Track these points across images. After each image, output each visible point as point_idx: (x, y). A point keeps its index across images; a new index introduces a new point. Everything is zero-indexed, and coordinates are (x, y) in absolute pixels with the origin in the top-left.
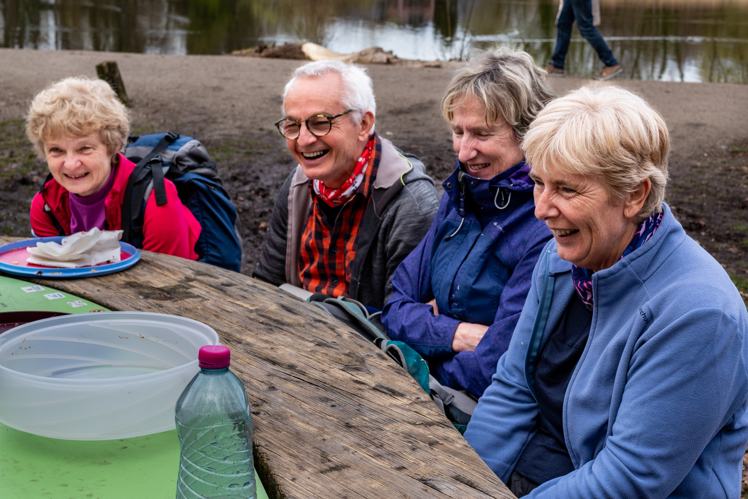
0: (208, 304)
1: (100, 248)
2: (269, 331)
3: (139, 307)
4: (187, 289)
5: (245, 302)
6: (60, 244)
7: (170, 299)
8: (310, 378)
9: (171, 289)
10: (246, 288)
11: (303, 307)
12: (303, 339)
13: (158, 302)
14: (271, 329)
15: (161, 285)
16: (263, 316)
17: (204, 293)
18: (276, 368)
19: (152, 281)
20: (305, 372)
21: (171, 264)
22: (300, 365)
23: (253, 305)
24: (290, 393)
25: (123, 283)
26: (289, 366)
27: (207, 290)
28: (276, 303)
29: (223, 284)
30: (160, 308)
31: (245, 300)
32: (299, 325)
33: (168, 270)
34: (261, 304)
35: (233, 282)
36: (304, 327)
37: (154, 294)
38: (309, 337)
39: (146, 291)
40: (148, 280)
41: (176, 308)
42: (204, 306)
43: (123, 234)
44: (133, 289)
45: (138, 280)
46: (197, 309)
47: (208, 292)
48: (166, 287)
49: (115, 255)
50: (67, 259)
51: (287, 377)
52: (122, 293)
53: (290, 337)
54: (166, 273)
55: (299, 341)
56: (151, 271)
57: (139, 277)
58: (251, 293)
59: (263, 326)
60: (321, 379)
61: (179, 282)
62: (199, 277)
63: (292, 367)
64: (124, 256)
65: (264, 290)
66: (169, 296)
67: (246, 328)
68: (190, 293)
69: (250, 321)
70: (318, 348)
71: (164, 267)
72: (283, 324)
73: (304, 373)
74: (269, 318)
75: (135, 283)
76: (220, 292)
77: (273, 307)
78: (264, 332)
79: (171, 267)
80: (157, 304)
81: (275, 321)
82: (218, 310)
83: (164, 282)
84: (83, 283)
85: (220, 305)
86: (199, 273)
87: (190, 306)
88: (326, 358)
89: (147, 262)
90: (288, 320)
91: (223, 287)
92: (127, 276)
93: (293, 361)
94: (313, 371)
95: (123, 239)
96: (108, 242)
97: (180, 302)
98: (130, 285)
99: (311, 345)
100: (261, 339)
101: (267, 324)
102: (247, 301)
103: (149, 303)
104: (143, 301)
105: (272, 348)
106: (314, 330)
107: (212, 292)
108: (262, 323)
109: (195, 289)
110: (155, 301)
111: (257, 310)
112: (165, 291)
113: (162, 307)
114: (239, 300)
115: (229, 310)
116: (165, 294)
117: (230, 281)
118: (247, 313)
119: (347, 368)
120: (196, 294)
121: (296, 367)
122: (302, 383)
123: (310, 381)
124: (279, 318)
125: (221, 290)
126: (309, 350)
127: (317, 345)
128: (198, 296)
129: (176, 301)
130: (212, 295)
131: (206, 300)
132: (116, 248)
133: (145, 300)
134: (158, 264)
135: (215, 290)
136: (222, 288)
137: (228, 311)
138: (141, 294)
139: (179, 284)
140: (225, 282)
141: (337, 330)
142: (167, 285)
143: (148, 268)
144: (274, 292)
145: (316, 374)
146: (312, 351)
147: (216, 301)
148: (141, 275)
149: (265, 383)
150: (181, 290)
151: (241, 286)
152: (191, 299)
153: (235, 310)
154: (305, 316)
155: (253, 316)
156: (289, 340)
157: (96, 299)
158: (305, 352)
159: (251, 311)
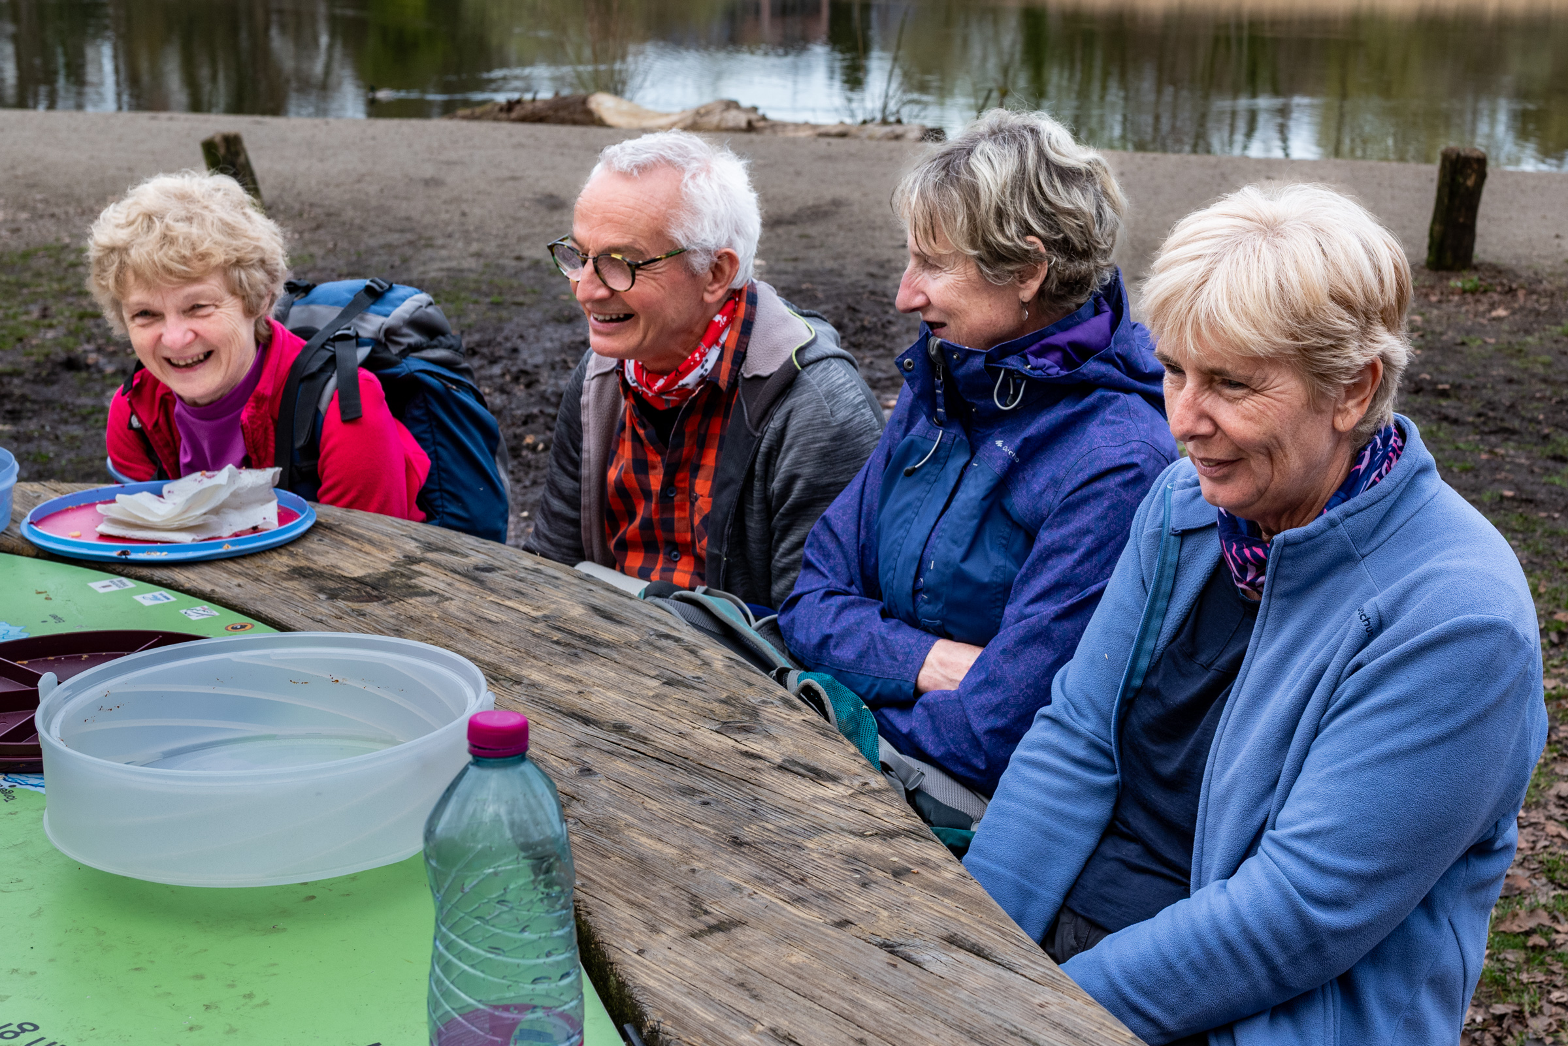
0: (452, 607)
1: (237, 502)
2: (573, 659)
3: (319, 617)
4: (411, 578)
5: (521, 603)
6: (161, 496)
7: (378, 598)
8: (657, 749)
9: (379, 579)
10: (522, 575)
11: (634, 609)
12: (638, 672)
13: (356, 606)
14: (576, 655)
15: (359, 573)
16: (559, 629)
17: (442, 586)
18: (590, 730)
19: (341, 564)
20: (646, 738)
21: (376, 531)
22: (637, 725)
23: (538, 608)
24: (621, 779)
25: (286, 569)
26: (614, 726)
27: (449, 580)
28: (582, 603)
29: (477, 568)
30: (361, 618)
31: (521, 598)
32: (629, 644)
33: (371, 542)
34: (553, 606)
35: (497, 564)
36: (637, 648)
37: (347, 589)
38: (649, 668)
39: (331, 584)
40: (334, 562)
41: (392, 617)
42: (445, 612)
43: (282, 474)
44: (306, 581)
45: (315, 562)
46: (432, 618)
47: (449, 585)
48: (369, 575)
49: (266, 514)
50: (176, 525)
51: (613, 747)
52: (286, 589)
53: (612, 669)
54: (368, 548)
55: (631, 676)
56: (339, 545)
57: (316, 558)
58: (533, 584)
59: (560, 648)
60: (678, 750)
61: (393, 565)
62: (430, 555)
63: (620, 728)
64: (285, 516)
65: (557, 578)
66: (375, 593)
67: (528, 653)
68: (416, 587)
69: (534, 640)
70: (667, 690)
71: (361, 536)
72: (598, 644)
73: (644, 740)
74: (571, 633)
75: (309, 568)
76: (473, 583)
77: (577, 611)
78: (563, 661)
79: (375, 536)
80: (353, 610)
81: (582, 637)
82: (472, 619)
83: (364, 566)
84: (207, 571)
85: (474, 608)
86: (430, 547)
87: (417, 613)
88: (684, 710)
89: (329, 528)
90: (606, 636)
91: (477, 573)
92: (292, 555)
93: (623, 717)
94: (662, 735)
95: (284, 483)
96: (254, 489)
97: (397, 604)
98: (299, 573)
99: (655, 683)
100: (558, 675)
101: (567, 645)
102: (525, 601)
103: (338, 608)
104: (325, 604)
105: (580, 692)
106: (658, 655)
107: (457, 584)
108: (557, 643)
109: (424, 579)
110: (350, 604)
111: (546, 618)
112: (366, 584)
113: (364, 615)
114: (510, 599)
115: (494, 618)
116: (368, 589)
117: (491, 561)
118: (528, 624)
119: (725, 728)
120: (428, 588)
121: (629, 728)
122: (643, 759)
123: (657, 755)
124: (588, 632)
125: (475, 579)
126: (651, 694)
127: (665, 683)
128: (432, 593)
129: (390, 602)
130: (458, 589)
131: (447, 599)
132: (269, 501)
133: (330, 602)
134: (350, 531)
135: (462, 579)
136: (476, 576)
137: (490, 621)
138: (321, 590)
139: (393, 568)
140: (481, 564)
141: (702, 652)
142: (370, 571)
143: (332, 539)
144: (576, 581)
145: (668, 742)
146: (656, 696)
147: (466, 601)
148: (318, 554)
149: (572, 762)
150: (398, 580)
151: (511, 571)
152: (419, 599)
153: (504, 618)
154: (638, 628)
155: (539, 628)
156: (612, 674)
157: (235, 602)
158: (643, 698)
159: (535, 620)
